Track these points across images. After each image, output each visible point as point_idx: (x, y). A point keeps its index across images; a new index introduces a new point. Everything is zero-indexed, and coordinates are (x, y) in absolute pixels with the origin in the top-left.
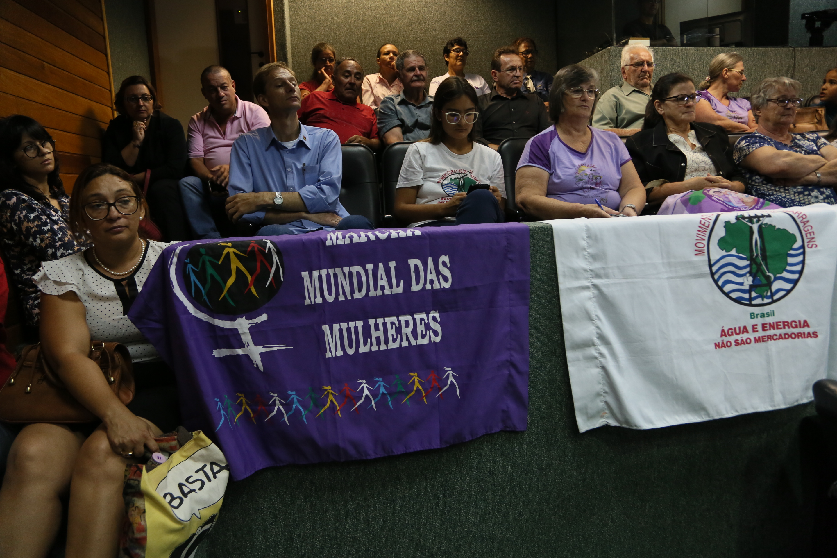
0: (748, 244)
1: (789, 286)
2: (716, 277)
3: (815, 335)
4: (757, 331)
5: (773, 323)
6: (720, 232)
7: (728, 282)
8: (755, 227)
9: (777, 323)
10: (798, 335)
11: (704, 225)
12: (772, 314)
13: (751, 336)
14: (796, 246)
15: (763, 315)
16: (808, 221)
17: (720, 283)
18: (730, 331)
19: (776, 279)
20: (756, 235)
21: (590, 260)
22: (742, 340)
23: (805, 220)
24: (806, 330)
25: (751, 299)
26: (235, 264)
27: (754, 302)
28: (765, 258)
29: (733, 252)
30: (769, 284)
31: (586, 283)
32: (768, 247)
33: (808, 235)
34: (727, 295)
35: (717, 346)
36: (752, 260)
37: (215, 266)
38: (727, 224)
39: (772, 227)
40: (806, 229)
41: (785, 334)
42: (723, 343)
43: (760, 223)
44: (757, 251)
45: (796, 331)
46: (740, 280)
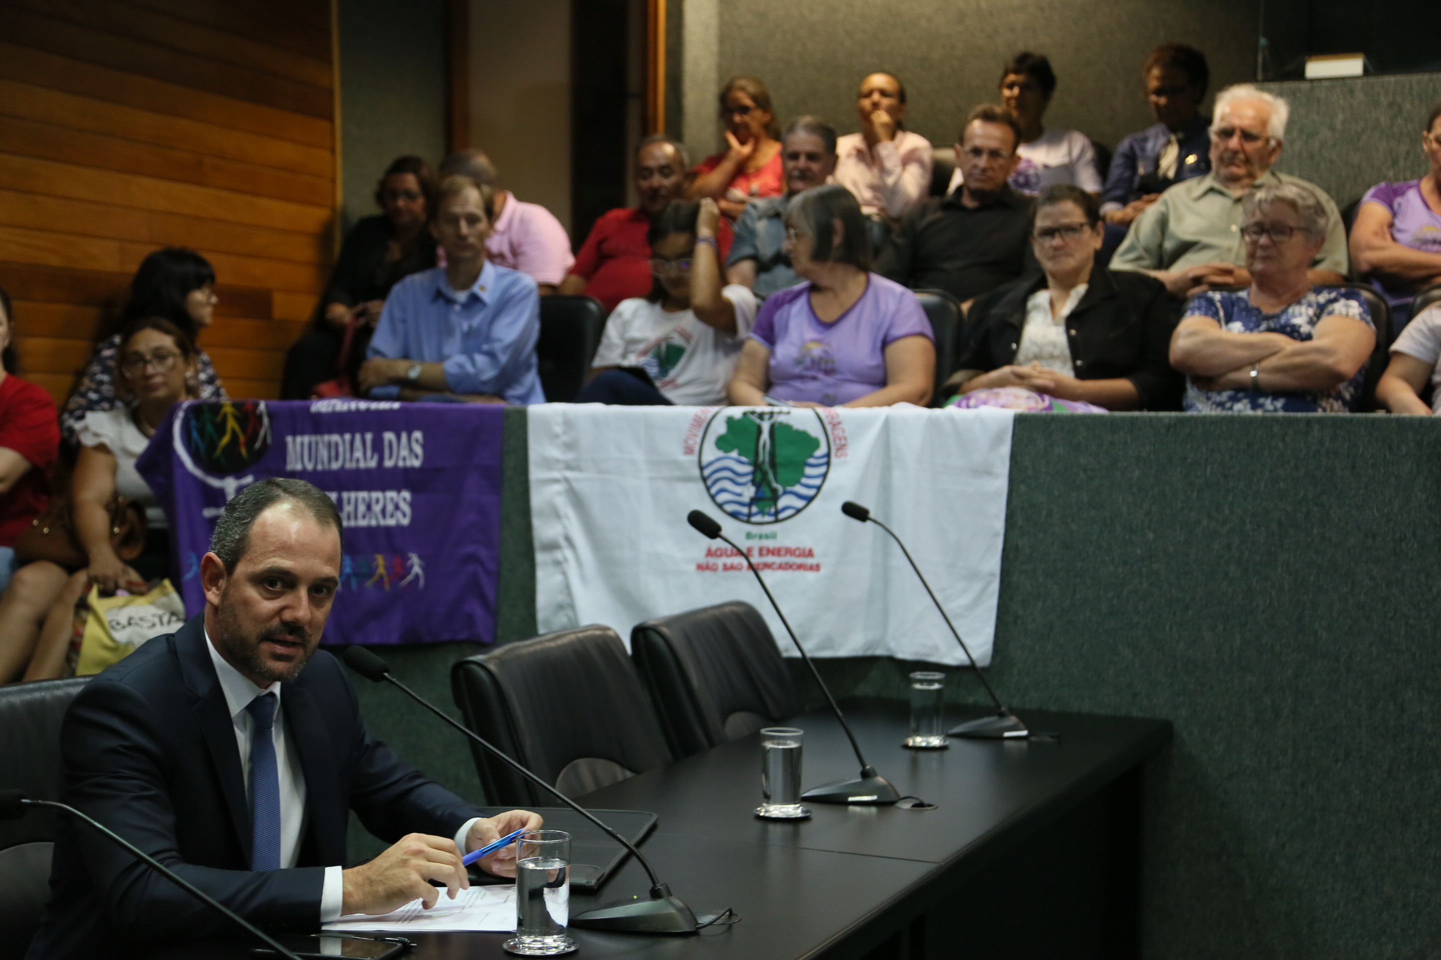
0: (752, 445)
1: (800, 503)
2: (709, 482)
3: (816, 568)
5: (774, 548)
6: (719, 428)
8: (766, 426)
9: (779, 548)
10: (800, 567)
11: (700, 418)
12: (773, 536)
14: (818, 453)
15: (761, 537)
16: (839, 423)
18: (719, 551)
19: (785, 493)
20: (765, 436)
21: (564, 449)
22: (733, 564)
23: (834, 421)
24: (809, 561)
25: (750, 515)
26: (231, 423)
27: (754, 519)
28: (773, 464)
29: (734, 454)
30: (775, 497)
31: (556, 475)
32: (779, 451)
33: (838, 442)
34: (718, 506)
35: (700, 567)
36: (757, 466)
37: (214, 423)
38: (730, 421)
39: (787, 428)
40: (835, 433)
41: (786, 563)
42: (707, 565)
43: (773, 421)
44: (764, 456)
45: (799, 561)
46: (738, 489)
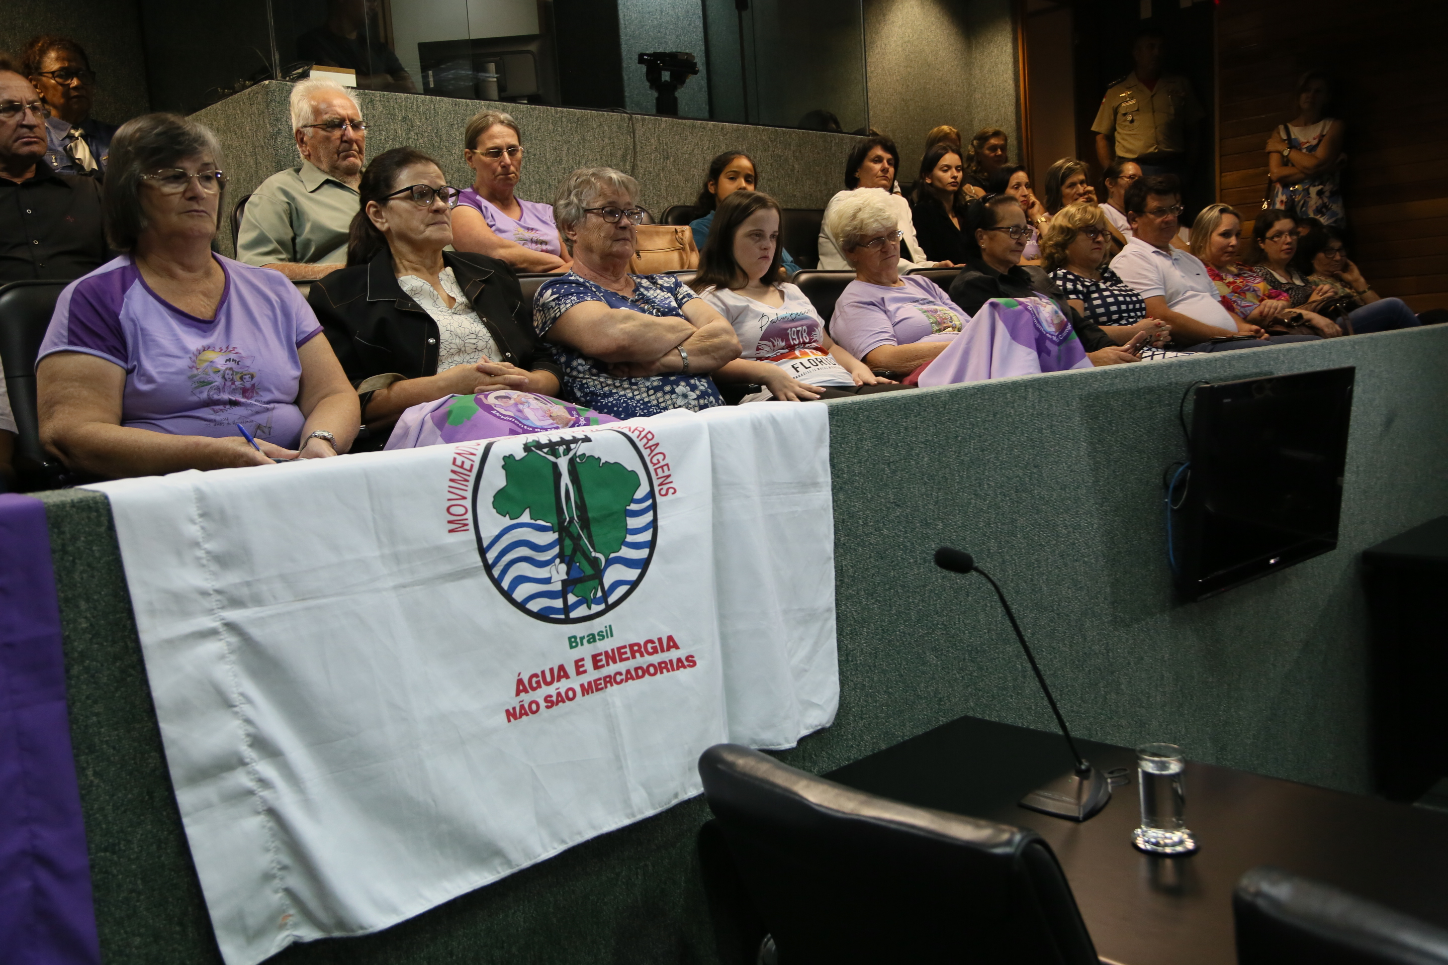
0: (552, 498)
1: (633, 574)
2: (496, 572)
3: (691, 661)
4: (585, 672)
5: (613, 650)
6: (495, 480)
7: (521, 579)
8: (563, 463)
9: (619, 649)
10: (661, 667)
11: (462, 467)
12: (609, 632)
13: (575, 682)
14: (639, 494)
15: (592, 639)
16: (657, 445)
17: (505, 584)
18: (534, 680)
19: (610, 562)
20: (565, 480)
21: (214, 567)
22: (559, 694)
23: (651, 443)
24: (673, 655)
25: (567, 609)
27: (573, 615)
28: (585, 523)
29: (526, 518)
30: (599, 575)
31: (208, 622)
32: (588, 501)
33: (660, 471)
34: (521, 606)
35: (511, 715)
36: (563, 529)
38: (509, 462)
39: (593, 460)
40: (655, 461)
41: (636, 669)
42: (522, 707)
43: (571, 454)
44: (570, 512)
45: (656, 659)
46: (542, 573)
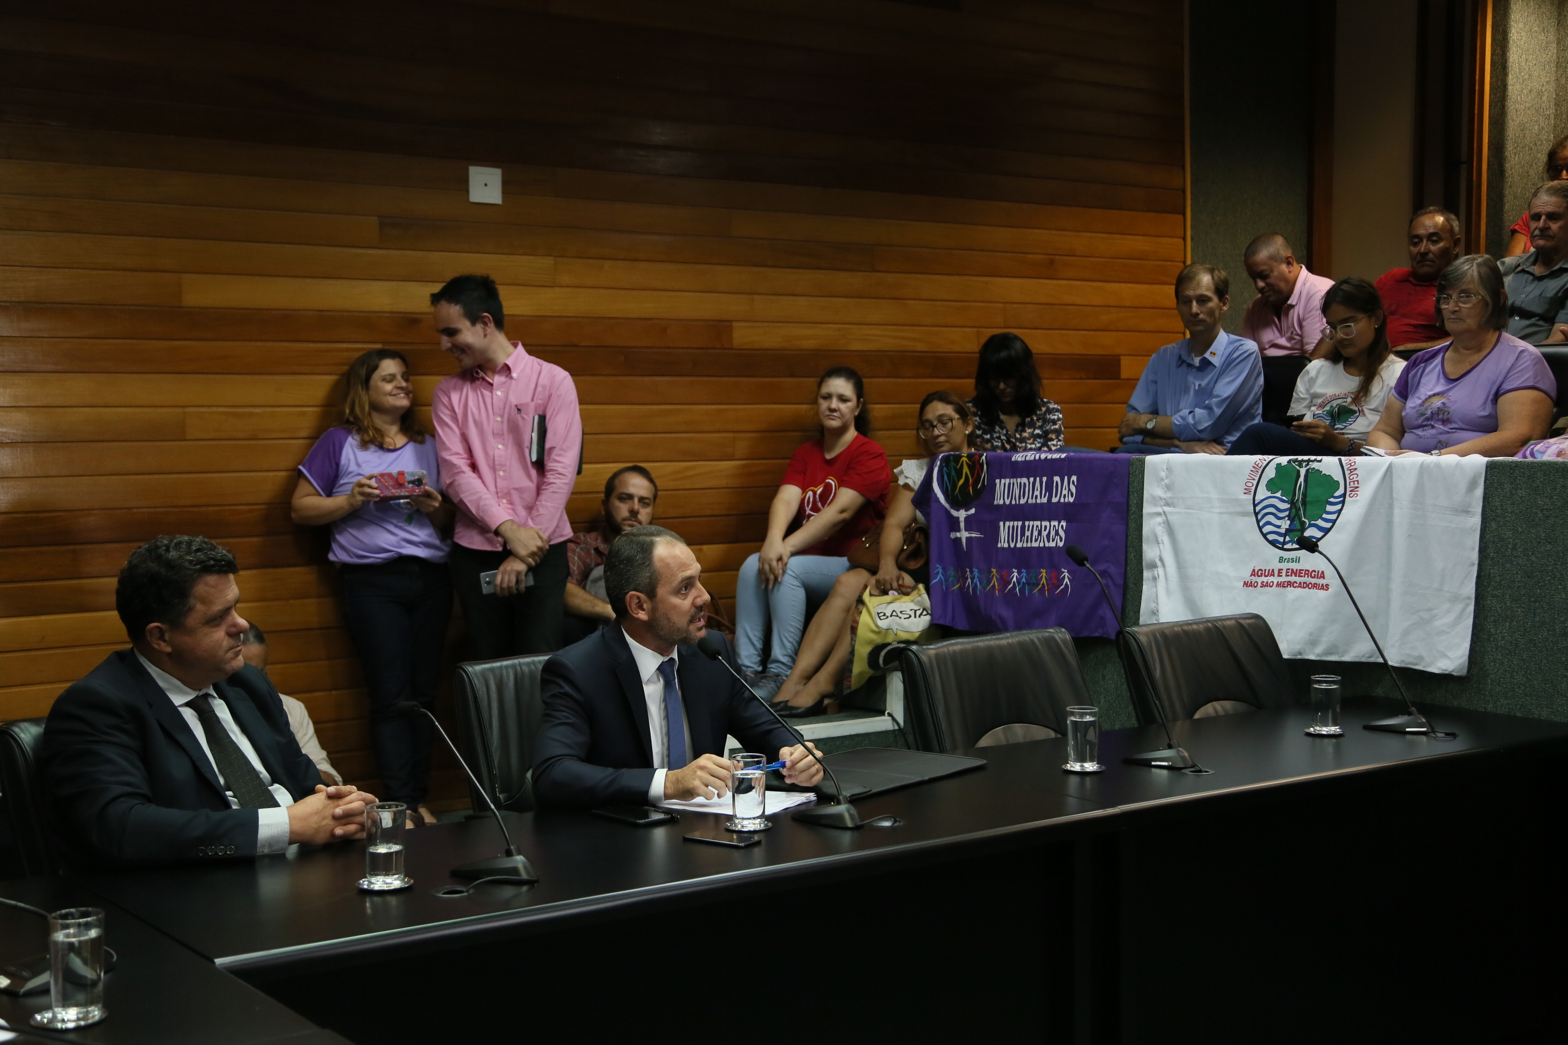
0: (1293, 487)
1: (1320, 534)
2: (1258, 517)
4: (1281, 576)
5: (1297, 570)
6: (1270, 473)
7: (1269, 523)
8: (1303, 471)
9: (1301, 570)
10: (1314, 586)
11: (1257, 465)
12: (1298, 560)
13: (1276, 579)
14: (1337, 494)
15: (1290, 561)
16: (1356, 473)
17: (1261, 524)
18: (1260, 572)
19: (1311, 525)
20: (1302, 479)
21: (1166, 489)
22: (1267, 582)
23: (1352, 468)
24: (1321, 581)
26: (965, 470)
27: (1286, 547)
28: (1304, 503)
29: (1278, 494)
30: (1304, 530)
31: (1159, 510)
32: (1309, 492)
33: (1352, 483)
34: (1264, 535)
35: (1247, 584)
36: (1293, 503)
37: (956, 470)
38: (1279, 465)
39: (1319, 472)
40: (1351, 478)
41: (1304, 583)
42: (1251, 582)
43: (1308, 467)
44: (1298, 496)
46: (1278, 522)
